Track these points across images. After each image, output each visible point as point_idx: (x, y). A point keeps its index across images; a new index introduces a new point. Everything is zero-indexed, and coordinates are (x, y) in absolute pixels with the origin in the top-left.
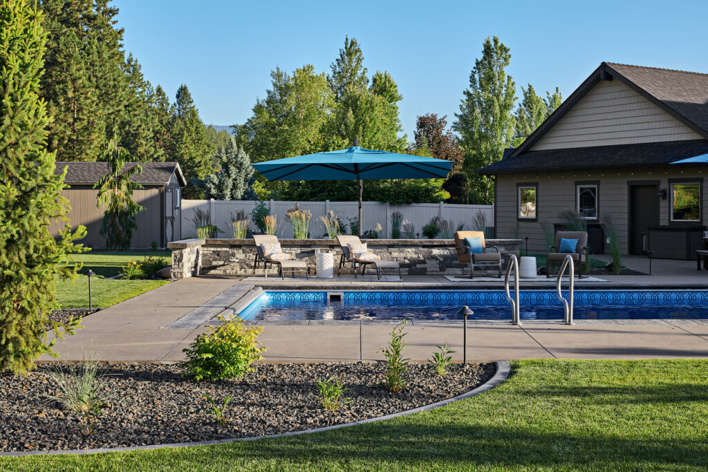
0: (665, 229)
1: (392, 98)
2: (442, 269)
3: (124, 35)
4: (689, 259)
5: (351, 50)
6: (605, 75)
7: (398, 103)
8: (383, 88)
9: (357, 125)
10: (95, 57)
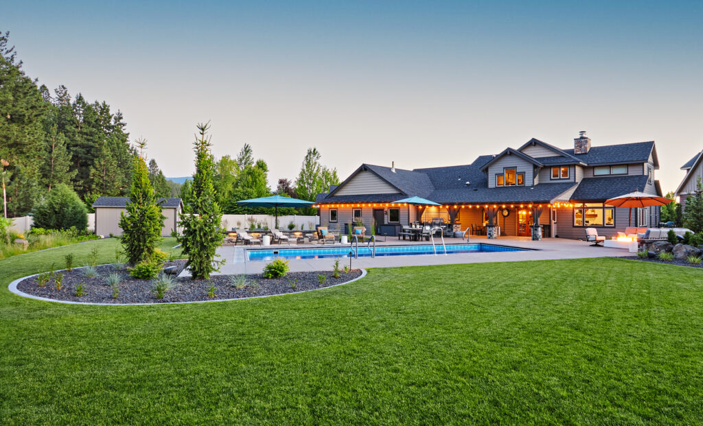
0: (386, 225)
1: (265, 170)
2: (310, 241)
3: (129, 136)
4: (395, 236)
5: (247, 150)
6: (364, 169)
7: (267, 173)
8: (261, 165)
9: (253, 182)
10: (115, 146)
